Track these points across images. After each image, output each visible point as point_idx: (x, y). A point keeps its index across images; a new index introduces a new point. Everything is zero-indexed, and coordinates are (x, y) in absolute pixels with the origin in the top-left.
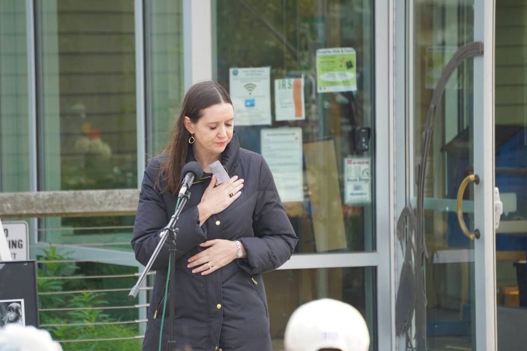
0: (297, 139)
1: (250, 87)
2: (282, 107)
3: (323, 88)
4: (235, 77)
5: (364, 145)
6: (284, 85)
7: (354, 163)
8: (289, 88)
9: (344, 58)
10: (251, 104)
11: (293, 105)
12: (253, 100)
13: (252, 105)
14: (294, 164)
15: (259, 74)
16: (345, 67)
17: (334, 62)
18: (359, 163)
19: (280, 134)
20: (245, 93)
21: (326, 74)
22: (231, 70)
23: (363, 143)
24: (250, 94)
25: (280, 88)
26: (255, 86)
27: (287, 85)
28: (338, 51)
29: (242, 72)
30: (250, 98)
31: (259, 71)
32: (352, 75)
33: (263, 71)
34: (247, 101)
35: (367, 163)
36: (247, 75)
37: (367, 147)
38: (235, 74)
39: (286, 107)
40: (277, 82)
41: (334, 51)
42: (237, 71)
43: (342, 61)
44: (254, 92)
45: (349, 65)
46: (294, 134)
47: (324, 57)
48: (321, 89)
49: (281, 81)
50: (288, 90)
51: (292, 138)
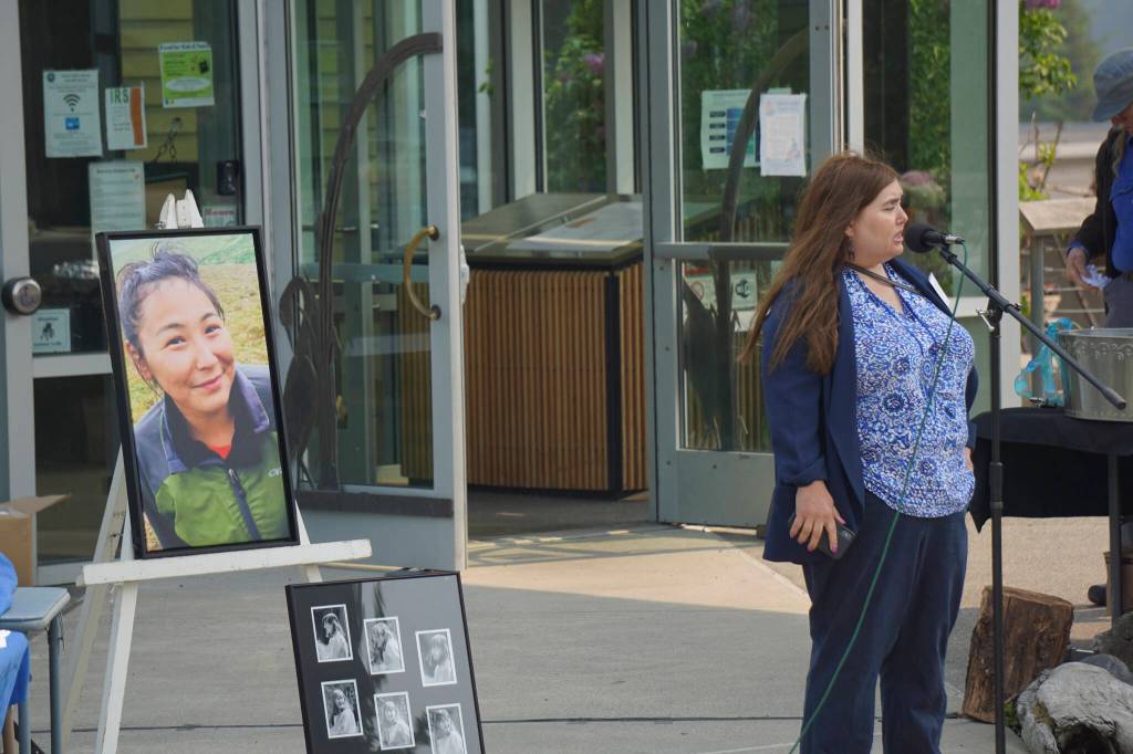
0: (137, 177)
1: (72, 99)
2: (116, 130)
3: (170, 101)
4: (51, 84)
5: (230, 185)
6: (118, 97)
7: (215, 213)
8: (126, 101)
9: (196, 57)
10: (73, 124)
11: (131, 127)
12: (77, 119)
13: (76, 127)
14: (133, 215)
15: (85, 80)
16: (197, 71)
17: (182, 62)
18: (221, 213)
19: (116, 171)
20: (67, 108)
21: (174, 81)
22: (45, 74)
23: (228, 182)
24: (72, 110)
25: (112, 100)
26: (78, 98)
27: (122, 97)
28: (188, 47)
29: (60, 76)
30: (73, 116)
31: (83, 75)
32: (206, 82)
33: (88, 76)
34: (68, 120)
35: (231, 213)
36: (67, 81)
37: (233, 189)
38: (51, 79)
39: (121, 129)
40: (108, 92)
41: (183, 47)
42: (53, 75)
43: (193, 61)
44: (78, 108)
45: (204, 68)
46: (133, 170)
47: (171, 55)
48: (167, 102)
49: (114, 90)
50: (124, 104)
51: (131, 176)
